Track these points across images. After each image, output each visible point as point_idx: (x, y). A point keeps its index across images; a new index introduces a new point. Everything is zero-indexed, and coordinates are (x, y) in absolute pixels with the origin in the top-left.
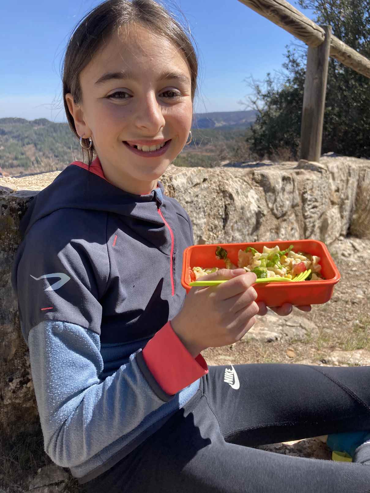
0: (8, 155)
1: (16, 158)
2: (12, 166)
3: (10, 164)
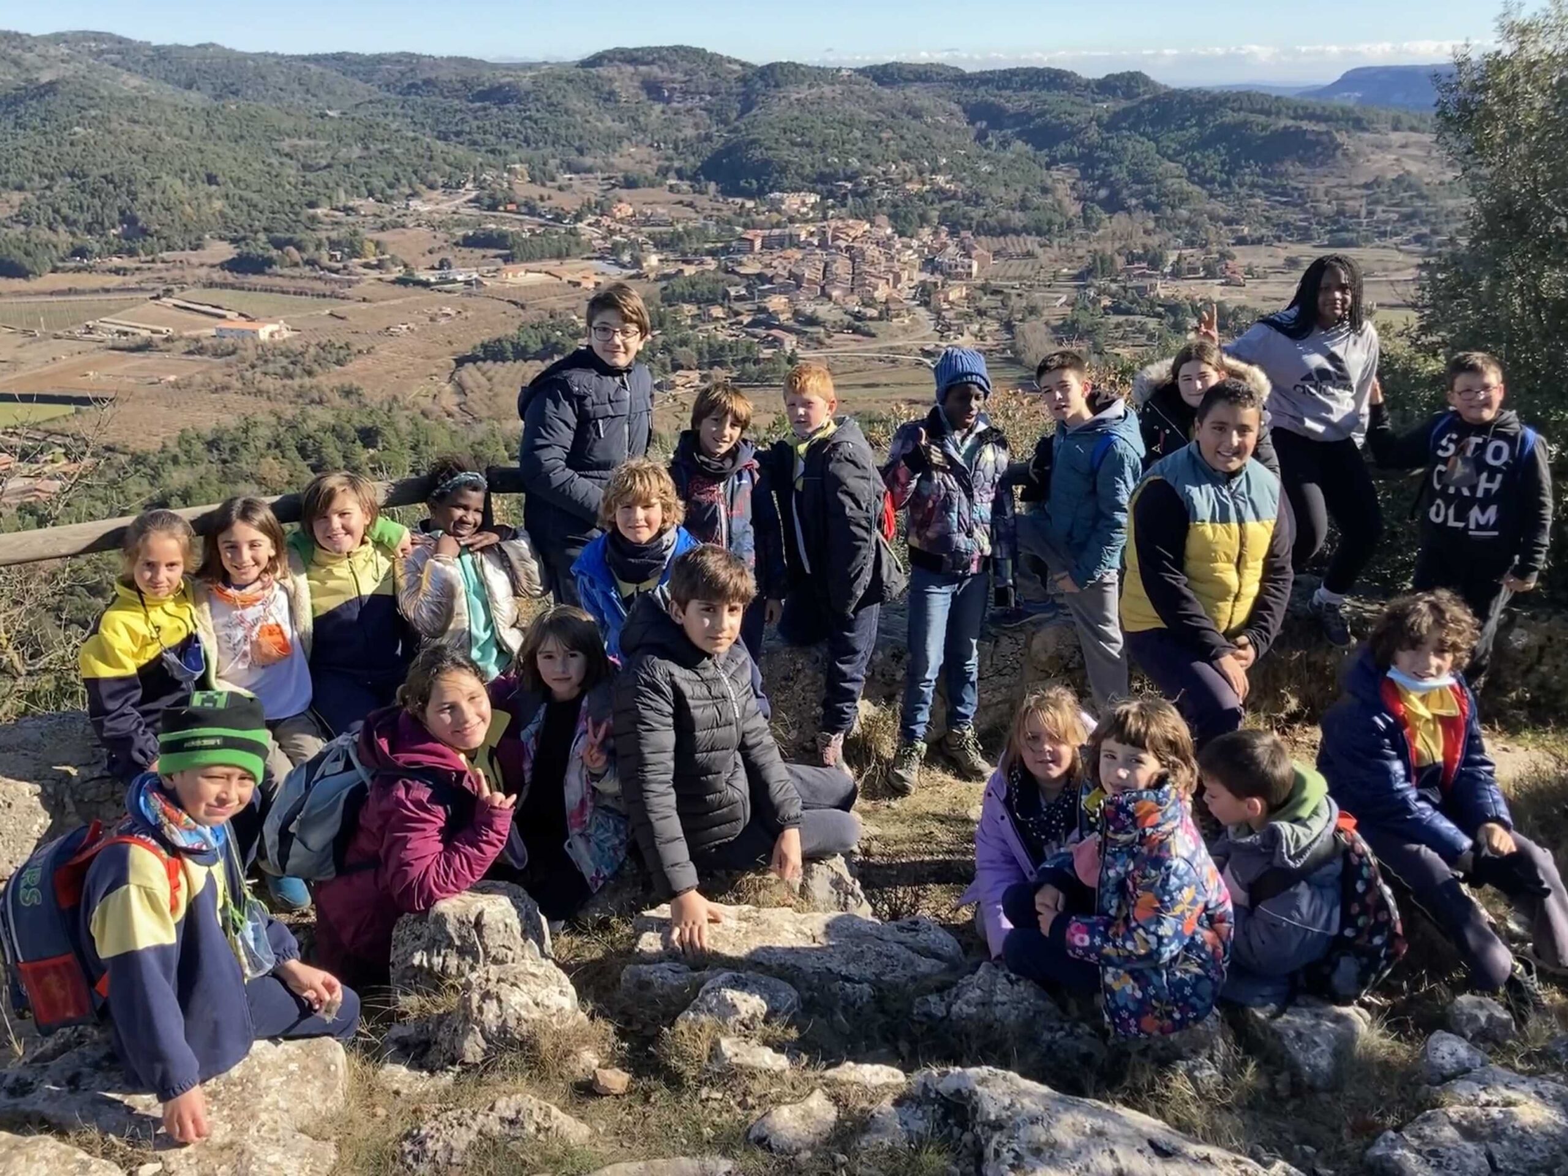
0: (999, 191)
1: (1024, 205)
2: (1004, 230)
3: (1000, 222)
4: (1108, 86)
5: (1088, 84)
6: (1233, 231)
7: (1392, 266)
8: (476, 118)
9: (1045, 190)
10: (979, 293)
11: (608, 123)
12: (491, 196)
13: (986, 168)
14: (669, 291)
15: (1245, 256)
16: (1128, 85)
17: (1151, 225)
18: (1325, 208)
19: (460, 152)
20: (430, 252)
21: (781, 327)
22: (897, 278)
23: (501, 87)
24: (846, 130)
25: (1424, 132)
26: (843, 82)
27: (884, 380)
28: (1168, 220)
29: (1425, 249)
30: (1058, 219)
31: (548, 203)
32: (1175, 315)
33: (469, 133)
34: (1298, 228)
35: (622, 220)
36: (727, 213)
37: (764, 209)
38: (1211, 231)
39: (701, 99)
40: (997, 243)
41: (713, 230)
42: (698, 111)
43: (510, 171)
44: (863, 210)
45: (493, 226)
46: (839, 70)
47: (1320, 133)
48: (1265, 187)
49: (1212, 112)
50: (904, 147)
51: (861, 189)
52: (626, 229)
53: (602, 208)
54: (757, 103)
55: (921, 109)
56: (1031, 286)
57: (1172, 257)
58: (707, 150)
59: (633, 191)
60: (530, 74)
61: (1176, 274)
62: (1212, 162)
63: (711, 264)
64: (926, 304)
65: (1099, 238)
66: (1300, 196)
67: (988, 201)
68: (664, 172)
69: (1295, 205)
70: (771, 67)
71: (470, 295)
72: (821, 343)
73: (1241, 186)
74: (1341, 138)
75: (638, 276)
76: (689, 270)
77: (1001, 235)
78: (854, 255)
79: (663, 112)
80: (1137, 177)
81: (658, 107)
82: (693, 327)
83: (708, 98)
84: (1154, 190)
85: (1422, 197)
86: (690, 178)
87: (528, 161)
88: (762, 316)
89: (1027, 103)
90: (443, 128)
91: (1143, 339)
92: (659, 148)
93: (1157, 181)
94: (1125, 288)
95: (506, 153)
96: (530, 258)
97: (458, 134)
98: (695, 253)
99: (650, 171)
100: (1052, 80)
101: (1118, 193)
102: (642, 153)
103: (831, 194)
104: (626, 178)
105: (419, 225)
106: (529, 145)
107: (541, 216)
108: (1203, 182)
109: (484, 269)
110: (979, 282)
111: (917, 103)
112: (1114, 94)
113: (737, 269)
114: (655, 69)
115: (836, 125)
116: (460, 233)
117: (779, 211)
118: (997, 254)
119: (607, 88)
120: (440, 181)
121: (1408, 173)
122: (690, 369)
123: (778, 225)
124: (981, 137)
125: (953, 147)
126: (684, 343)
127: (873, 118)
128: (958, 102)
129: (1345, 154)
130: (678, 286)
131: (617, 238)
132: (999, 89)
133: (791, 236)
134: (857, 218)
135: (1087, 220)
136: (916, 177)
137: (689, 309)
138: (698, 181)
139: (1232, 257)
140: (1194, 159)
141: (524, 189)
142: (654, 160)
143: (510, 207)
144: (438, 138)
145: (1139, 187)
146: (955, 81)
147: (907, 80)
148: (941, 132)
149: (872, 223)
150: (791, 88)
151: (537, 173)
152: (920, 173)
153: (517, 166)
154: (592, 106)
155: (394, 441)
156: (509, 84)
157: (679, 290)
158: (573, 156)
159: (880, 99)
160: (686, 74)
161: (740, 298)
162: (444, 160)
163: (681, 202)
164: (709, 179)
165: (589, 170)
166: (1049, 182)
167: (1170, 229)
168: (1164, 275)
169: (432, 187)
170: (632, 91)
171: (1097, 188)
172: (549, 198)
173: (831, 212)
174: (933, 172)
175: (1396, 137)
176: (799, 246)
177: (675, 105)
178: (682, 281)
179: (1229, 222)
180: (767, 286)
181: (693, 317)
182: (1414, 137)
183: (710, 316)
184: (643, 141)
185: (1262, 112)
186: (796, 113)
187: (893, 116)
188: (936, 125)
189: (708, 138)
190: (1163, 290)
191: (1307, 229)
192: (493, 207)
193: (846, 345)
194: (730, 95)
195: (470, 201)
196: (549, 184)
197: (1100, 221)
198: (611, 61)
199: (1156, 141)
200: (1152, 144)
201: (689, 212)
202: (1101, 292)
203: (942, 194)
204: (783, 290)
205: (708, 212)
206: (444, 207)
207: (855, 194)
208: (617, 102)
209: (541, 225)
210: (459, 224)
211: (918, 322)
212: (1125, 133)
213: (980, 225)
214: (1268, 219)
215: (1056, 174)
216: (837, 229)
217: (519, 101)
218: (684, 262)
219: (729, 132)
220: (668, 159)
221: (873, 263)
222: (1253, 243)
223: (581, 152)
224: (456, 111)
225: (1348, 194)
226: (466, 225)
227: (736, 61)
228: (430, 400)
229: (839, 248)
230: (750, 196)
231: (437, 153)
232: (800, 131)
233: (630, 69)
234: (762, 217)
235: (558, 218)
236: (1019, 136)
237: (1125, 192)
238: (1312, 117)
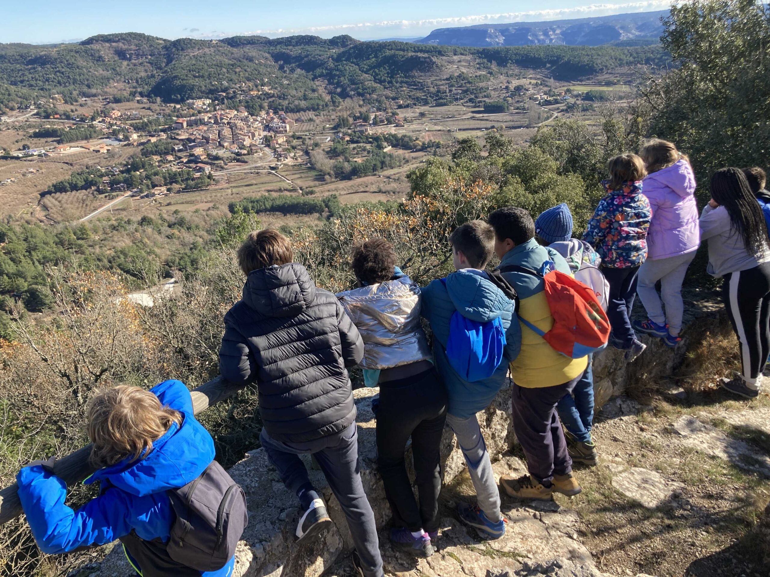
0: (294, 92)
1: (305, 98)
2: (298, 110)
3: (296, 106)
4: (334, 42)
5: (325, 42)
6: (396, 103)
7: (462, 112)
8: (30, 73)
9: (314, 91)
10: (291, 139)
11: (101, 72)
12: (45, 112)
13: (286, 82)
14: (145, 151)
15: (402, 113)
16: (343, 42)
17: (361, 103)
18: (432, 89)
19: (25, 90)
20: (17, 142)
21: (202, 162)
22: (253, 135)
23: (41, 57)
24: (219, 69)
25: (466, 55)
26: (214, 47)
27: (254, 182)
28: (368, 100)
29: (474, 104)
30: (321, 103)
31: (76, 113)
32: (377, 142)
33: (28, 81)
34: (422, 99)
35: (116, 119)
36: (168, 111)
37: (184, 108)
38: (387, 103)
39: (146, 58)
40: (297, 116)
41: (162, 120)
42: (145, 64)
43: (53, 98)
44: (232, 105)
45: (49, 126)
46: (211, 41)
47: (425, 58)
48: (406, 83)
49: (380, 51)
50: (247, 75)
51: (230, 95)
52: (118, 123)
53: (105, 113)
54: (174, 58)
55: (253, 57)
56: (314, 134)
57: (372, 117)
58: (153, 82)
59: (119, 104)
60: (55, 50)
61: (375, 123)
62: (383, 73)
63: (164, 136)
64: (268, 146)
65: (340, 111)
66: (421, 85)
67: (289, 97)
68: (133, 94)
69: (420, 90)
70: (179, 41)
71: (42, 161)
72: (222, 168)
73: (397, 83)
74: (434, 59)
75: (128, 145)
76: (153, 140)
77: (297, 112)
78: (232, 126)
79: (128, 65)
80: (353, 82)
81: (125, 63)
82: (159, 166)
83: (150, 57)
84: (361, 87)
85: (469, 83)
86: (146, 96)
87: (62, 93)
88: (192, 158)
89: (300, 51)
90: (13, 79)
91: (365, 153)
92: (129, 83)
93: (361, 83)
94: (355, 132)
95: (49, 90)
96: (71, 140)
97: (22, 82)
98: (155, 131)
99: (126, 94)
100: (309, 41)
101: (346, 89)
102: (121, 85)
103: (216, 99)
104: (115, 98)
105: (9, 129)
106: (61, 85)
107: (73, 119)
108: (381, 82)
109: (48, 148)
110: (291, 134)
111: (250, 54)
112: (338, 46)
113: (177, 137)
114: (121, 44)
115: (214, 67)
116: (31, 131)
117: (193, 108)
118: (297, 121)
119: (97, 55)
120: (16, 106)
121: (463, 73)
122: (161, 186)
123: (193, 115)
124: (281, 68)
125: (270, 73)
126: (156, 174)
127: (230, 62)
128: (269, 53)
129: (437, 66)
130: (149, 147)
131: (115, 127)
132: (286, 46)
133: (200, 120)
134: (230, 109)
135: (334, 102)
136: (255, 88)
137: (156, 158)
138: (151, 98)
139: (397, 114)
140: (375, 72)
141: (62, 107)
142: (127, 89)
143: (56, 116)
144: (11, 84)
145: (354, 86)
146: (266, 43)
147: (243, 44)
148: (262, 67)
149: (238, 111)
150: (189, 50)
151: (68, 99)
152: (256, 86)
153: (56, 96)
154: (91, 64)
155: (14, 238)
156: (45, 55)
157: (150, 149)
158: (85, 89)
159: (232, 54)
160: (136, 46)
161: (180, 151)
162: (17, 95)
163: (144, 108)
164: (156, 96)
165: (95, 95)
166: (315, 86)
167: (369, 104)
168: (370, 125)
169: (12, 109)
170: (110, 55)
171: (336, 88)
172: (76, 110)
173: (218, 107)
174: (262, 85)
175: (456, 58)
176: (205, 124)
177: (133, 61)
178: (151, 145)
179: (394, 99)
180: (193, 144)
181: (159, 162)
182: (463, 57)
183: (167, 160)
184: (120, 80)
185: (401, 50)
186: (194, 62)
187: (240, 61)
188: (260, 64)
189: (153, 76)
190: (371, 131)
191: (426, 99)
192: (47, 117)
193: (235, 168)
194: (160, 55)
195: (34, 115)
196: (75, 103)
197: (339, 102)
198: (97, 41)
199: (358, 65)
200: (357, 67)
201: (149, 112)
202: (345, 134)
203: (267, 95)
204: (201, 145)
205: (157, 112)
206: (20, 119)
207: (228, 98)
208: (103, 61)
209: (74, 124)
210: (30, 126)
211: (266, 155)
212: (345, 62)
213: (287, 108)
214: (410, 96)
215: (317, 83)
216: (221, 115)
217: (52, 63)
218: (150, 136)
219: (163, 73)
220: (134, 87)
221: (241, 129)
222: (405, 107)
223: (89, 86)
224: (19, 70)
225: (441, 83)
226: (34, 127)
227: (161, 39)
228: (29, 215)
229: (224, 123)
230: (177, 102)
231: (12, 92)
232: (197, 70)
233: (107, 44)
234: (185, 112)
235: (83, 120)
236: (298, 66)
237: (348, 89)
238: (421, 51)
